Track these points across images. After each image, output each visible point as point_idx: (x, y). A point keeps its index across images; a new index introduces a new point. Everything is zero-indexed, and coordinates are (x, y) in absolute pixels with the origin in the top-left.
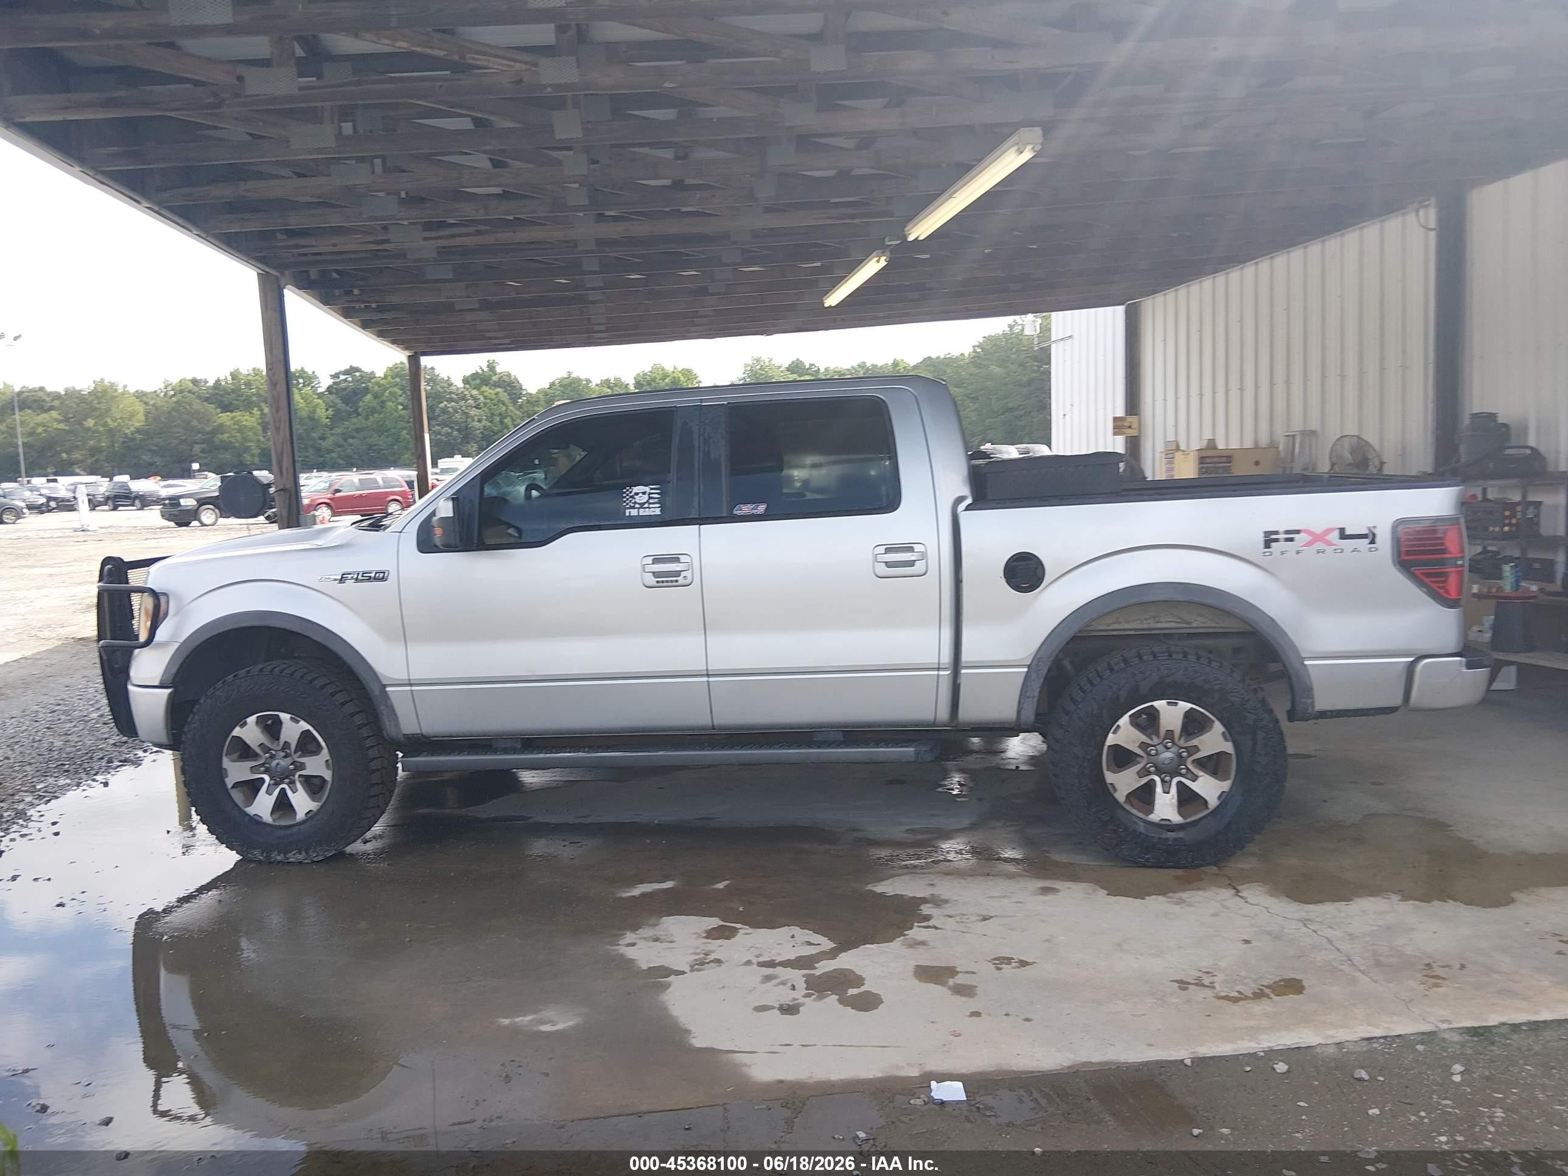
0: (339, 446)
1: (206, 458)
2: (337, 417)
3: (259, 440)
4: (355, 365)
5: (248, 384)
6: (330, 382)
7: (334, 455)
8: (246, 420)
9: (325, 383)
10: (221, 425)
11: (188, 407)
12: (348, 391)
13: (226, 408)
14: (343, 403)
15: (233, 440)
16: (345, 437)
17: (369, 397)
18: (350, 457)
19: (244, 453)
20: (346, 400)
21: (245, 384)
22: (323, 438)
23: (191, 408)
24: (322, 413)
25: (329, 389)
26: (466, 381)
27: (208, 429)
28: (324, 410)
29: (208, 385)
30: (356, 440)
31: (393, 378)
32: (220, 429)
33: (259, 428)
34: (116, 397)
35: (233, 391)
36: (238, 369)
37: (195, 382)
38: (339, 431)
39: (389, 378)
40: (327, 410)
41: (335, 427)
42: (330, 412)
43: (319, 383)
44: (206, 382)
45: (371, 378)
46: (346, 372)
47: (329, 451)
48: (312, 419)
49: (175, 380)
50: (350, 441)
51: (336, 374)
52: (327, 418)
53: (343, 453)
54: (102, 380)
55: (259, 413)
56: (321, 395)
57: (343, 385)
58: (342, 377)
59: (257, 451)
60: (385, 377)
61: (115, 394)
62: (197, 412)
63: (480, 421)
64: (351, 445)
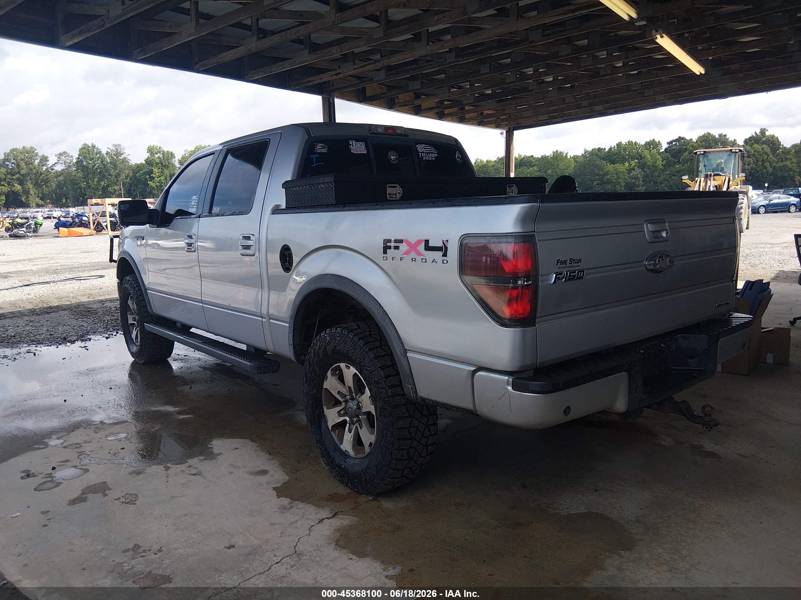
0: (666, 180)
1: (599, 187)
2: (668, 165)
3: (625, 178)
4: (682, 136)
5: (625, 149)
6: (666, 146)
7: (663, 185)
8: (620, 168)
9: (665, 146)
10: (608, 171)
11: (593, 162)
12: (676, 150)
13: (613, 162)
14: (672, 157)
15: (612, 178)
16: (670, 175)
17: (687, 153)
18: (672, 186)
19: (617, 185)
20: (673, 156)
21: (623, 150)
22: (659, 176)
23: (595, 163)
24: (660, 163)
25: (666, 149)
26: (746, 141)
27: (601, 173)
28: (661, 161)
29: (606, 151)
30: (676, 177)
31: (701, 142)
32: (607, 173)
33: (626, 171)
34: (562, 159)
35: (617, 154)
36: (621, 142)
37: (599, 149)
38: (668, 172)
39: (699, 142)
40: (662, 161)
41: (666, 170)
42: (664, 162)
43: (662, 147)
44: (605, 149)
45: (690, 143)
46: (676, 140)
47: (661, 183)
48: (654, 166)
49: (590, 149)
50: (673, 177)
51: (670, 141)
52: (662, 165)
53: (667, 184)
54: (557, 151)
55: (628, 164)
56: (660, 154)
57: (674, 147)
58: (674, 143)
59: (623, 184)
60: (697, 142)
61: (562, 158)
62: (598, 165)
63: (749, 165)
64: (672, 180)
